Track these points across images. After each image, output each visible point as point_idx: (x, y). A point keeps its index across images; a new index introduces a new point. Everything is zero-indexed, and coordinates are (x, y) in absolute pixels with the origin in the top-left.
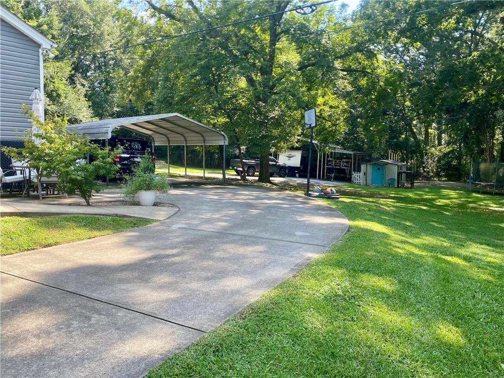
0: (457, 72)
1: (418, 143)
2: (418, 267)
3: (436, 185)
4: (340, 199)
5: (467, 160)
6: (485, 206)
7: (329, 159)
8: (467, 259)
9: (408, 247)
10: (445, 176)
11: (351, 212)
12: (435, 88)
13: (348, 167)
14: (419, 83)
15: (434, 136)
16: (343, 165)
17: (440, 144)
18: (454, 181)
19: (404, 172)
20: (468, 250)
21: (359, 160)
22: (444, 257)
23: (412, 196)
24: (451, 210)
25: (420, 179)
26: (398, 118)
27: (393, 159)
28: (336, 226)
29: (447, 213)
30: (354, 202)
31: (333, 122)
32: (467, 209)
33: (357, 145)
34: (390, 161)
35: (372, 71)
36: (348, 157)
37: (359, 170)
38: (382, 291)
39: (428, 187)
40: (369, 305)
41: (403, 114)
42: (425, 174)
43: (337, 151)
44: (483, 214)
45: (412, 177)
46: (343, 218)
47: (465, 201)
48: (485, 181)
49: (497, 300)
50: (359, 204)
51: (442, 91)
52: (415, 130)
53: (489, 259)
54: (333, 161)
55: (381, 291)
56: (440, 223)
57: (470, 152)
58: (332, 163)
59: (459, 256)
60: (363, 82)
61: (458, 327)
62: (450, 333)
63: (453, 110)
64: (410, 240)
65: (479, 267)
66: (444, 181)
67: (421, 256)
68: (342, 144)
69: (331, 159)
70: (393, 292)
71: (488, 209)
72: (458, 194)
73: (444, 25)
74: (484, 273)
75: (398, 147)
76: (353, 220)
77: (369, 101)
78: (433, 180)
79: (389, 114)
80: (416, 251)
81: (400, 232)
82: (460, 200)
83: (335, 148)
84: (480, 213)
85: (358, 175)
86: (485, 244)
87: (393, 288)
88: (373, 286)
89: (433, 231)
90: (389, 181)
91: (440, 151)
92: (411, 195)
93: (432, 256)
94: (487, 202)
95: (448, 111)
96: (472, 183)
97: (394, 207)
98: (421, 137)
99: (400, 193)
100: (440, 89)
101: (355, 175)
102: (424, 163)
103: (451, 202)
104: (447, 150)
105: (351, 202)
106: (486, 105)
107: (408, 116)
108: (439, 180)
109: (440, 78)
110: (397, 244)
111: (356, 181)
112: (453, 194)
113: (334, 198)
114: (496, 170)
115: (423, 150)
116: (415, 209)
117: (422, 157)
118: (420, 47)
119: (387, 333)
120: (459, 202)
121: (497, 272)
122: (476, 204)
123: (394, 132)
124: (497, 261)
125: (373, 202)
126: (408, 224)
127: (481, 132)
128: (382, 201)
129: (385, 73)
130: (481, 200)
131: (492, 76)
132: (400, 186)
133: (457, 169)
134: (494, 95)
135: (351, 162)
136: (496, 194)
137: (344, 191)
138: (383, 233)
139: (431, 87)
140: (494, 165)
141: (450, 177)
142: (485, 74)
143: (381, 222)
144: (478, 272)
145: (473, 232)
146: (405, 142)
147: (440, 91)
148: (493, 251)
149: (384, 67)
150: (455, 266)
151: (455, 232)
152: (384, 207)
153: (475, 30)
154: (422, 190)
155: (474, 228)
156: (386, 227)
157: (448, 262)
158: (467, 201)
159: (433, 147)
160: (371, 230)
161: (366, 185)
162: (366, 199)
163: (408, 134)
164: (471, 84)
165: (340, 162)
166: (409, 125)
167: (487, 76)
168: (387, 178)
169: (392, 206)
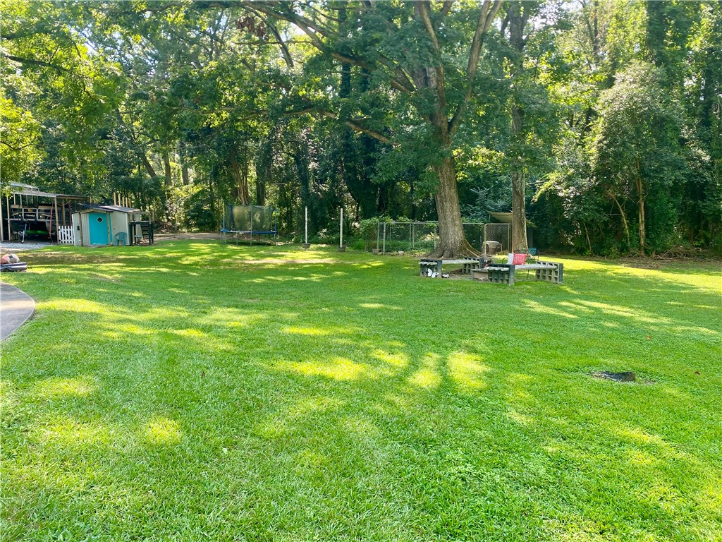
0: (194, 85)
1: (156, 182)
2: (136, 352)
3: (183, 238)
4: (28, 271)
5: (220, 204)
6: (240, 259)
7: (13, 207)
8: (207, 329)
9: (126, 328)
10: (195, 225)
11: (44, 288)
12: (168, 104)
13: (49, 218)
14: (145, 95)
15: (179, 170)
16: (40, 215)
17: (186, 182)
18: (207, 232)
19: (138, 223)
20: (210, 317)
21: (67, 206)
22: (175, 332)
23: (150, 256)
24: (200, 270)
25: (164, 231)
26: (124, 144)
27: (122, 205)
28: (9, 314)
29: (195, 274)
30: (53, 273)
31: (11, 145)
32: (220, 265)
33: (64, 183)
34: (115, 207)
35: (72, 69)
36: (49, 203)
37: (69, 223)
38: (71, 398)
39: (173, 242)
40: (44, 425)
41: (132, 138)
42: (170, 224)
43: (26, 193)
44: (238, 270)
45: (151, 228)
46: (27, 299)
47: (219, 256)
48: (241, 229)
49: (231, 372)
50: (62, 276)
51: (177, 110)
52: (151, 163)
53: (232, 324)
54: (21, 210)
55: (68, 400)
56: (183, 288)
57: (223, 194)
58: (21, 214)
59: (196, 327)
60: (59, 83)
61: (175, 419)
62: (163, 430)
63: (197, 137)
64: (132, 318)
65: (219, 336)
66: (195, 232)
67: (144, 337)
68: (37, 182)
69: (17, 207)
70: (89, 396)
71: (243, 263)
72: (211, 247)
73: (170, 17)
74: (223, 342)
75: (130, 186)
76: (44, 300)
77: (71, 115)
78: (180, 232)
79: (111, 138)
80: (138, 331)
81: (120, 308)
82: (213, 256)
83: (21, 189)
84: (234, 269)
85: (69, 230)
86: (233, 306)
87: (91, 390)
88: (56, 395)
89: (169, 300)
90: (118, 237)
91: (187, 191)
92: (149, 254)
93: (159, 334)
94: (242, 255)
95: (191, 138)
96: (227, 233)
97: (120, 273)
98: (161, 173)
99: (134, 252)
100: (174, 106)
101: (62, 231)
102: (167, 209)
103: (202, 259)
104: (196, 190)
105: (48, 273)
106: (231, 132)
107: (140, 142)
108: (189, 232)
109: (173, 90)
110: (112, 326)
111: (66, 240)
112: (204, 248)
113: (16, 270)
114: (251, 215)
115: (165, 191)
116: (152, 273)
117: (163, 200)
118: (146, 44)
119: (68, 459)
120: (211, 258)
121: (239, 338)
122: (231, 258)
123: (119, 165)
124: (242, 324)
125: (89, 269)
126: (136, 294)
127: (232, 167)
128: (103, 266)
129: (93, 74)
130: (236, 253)
131: (235, 96)
132: (134, 242)
133: (210, 215)
134: (239, 120)
135: (54, 211)
136: (254, 244)
137: (43, 258)
138: (91, 313)
139: (162, 103)
140: (250, 208)
141: (203, 227)
142: (227, 92)
143: (93, 297)
144: (216, 343)
145: (223, 293)
146: (137, 180)
147: (175, 108)
148: (240, 313)
149: (90, 63)
150: (189, 341)
151: (200, 297)
152: (104, 275)
153: (215, 33)
154: (165, 246)
155: (225, 289)
156: (99, 304)
157: (181, 338)
158: (221, 255)
159: (177, 186)
160: (73, 312)
161: (82, 245)
162: (78, 265)
163: (141, 167)
164: (211, 104)
165: (35, 211)
166: (142, 155)
167: (230, 95)
168: (114, 233)
169: (118, 273)
